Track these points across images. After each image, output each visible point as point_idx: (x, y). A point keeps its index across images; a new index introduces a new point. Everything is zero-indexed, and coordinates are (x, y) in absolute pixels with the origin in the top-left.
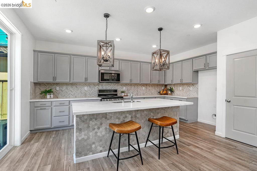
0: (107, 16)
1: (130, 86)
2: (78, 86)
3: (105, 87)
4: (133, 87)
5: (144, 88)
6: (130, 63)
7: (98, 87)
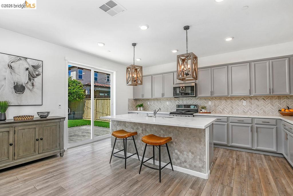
0: (134, 45)
1: (219, 101)
2: (161, 101)
3: (185, 101)
4: (223, 102)
5: (244, 103)
6: (210, 70)
7: (179, 102)
